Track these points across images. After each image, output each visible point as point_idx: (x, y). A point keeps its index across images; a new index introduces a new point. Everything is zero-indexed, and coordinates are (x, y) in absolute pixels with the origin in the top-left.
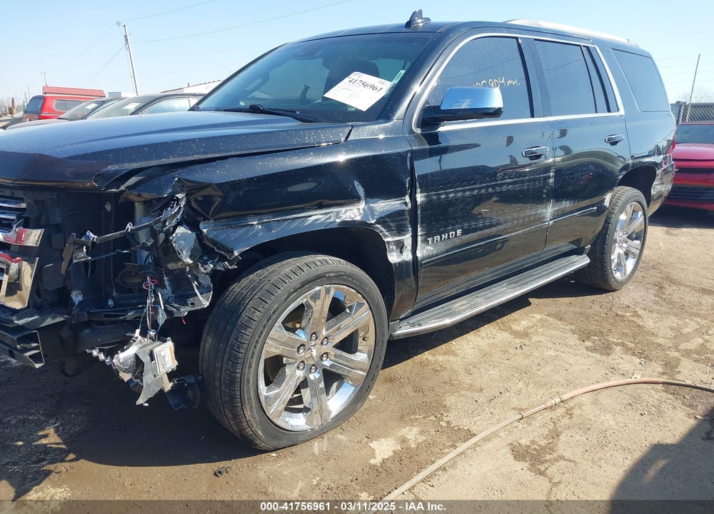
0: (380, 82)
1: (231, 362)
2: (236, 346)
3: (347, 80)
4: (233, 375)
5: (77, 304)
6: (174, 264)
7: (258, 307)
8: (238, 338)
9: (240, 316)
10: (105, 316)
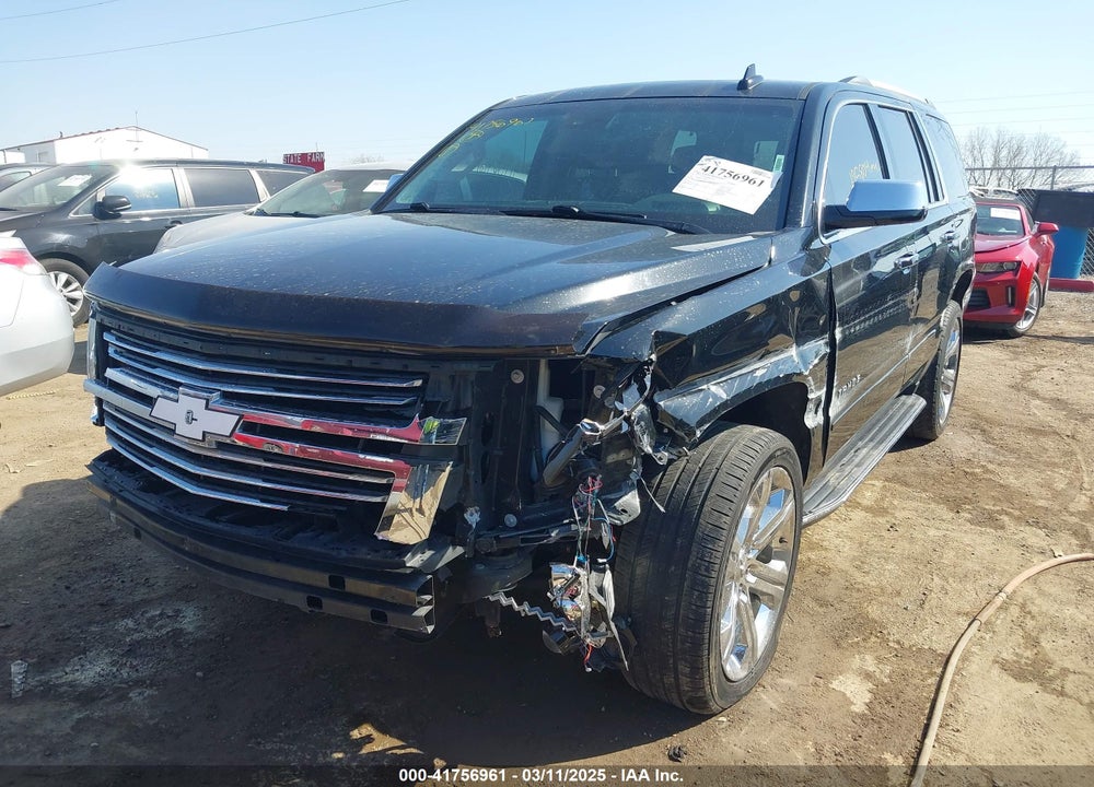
0: (756, 173)
1: (696, 593)
2: (703, 568)
3: (697, 168)
4: (702, 610)
5: (474, 526)
6: (615, 456)
7: (724, 508)
8: (703, 555)
9: (697, 523)
10: (523, 541)
